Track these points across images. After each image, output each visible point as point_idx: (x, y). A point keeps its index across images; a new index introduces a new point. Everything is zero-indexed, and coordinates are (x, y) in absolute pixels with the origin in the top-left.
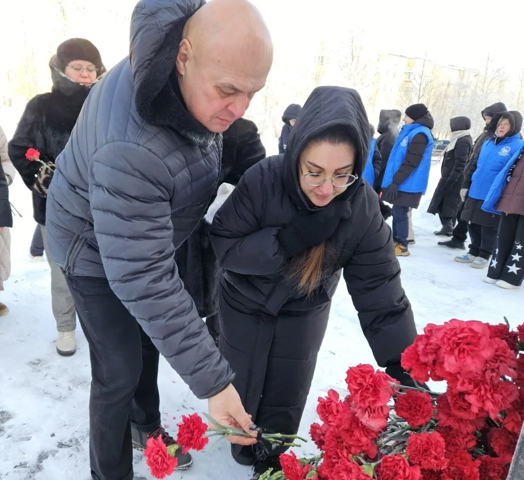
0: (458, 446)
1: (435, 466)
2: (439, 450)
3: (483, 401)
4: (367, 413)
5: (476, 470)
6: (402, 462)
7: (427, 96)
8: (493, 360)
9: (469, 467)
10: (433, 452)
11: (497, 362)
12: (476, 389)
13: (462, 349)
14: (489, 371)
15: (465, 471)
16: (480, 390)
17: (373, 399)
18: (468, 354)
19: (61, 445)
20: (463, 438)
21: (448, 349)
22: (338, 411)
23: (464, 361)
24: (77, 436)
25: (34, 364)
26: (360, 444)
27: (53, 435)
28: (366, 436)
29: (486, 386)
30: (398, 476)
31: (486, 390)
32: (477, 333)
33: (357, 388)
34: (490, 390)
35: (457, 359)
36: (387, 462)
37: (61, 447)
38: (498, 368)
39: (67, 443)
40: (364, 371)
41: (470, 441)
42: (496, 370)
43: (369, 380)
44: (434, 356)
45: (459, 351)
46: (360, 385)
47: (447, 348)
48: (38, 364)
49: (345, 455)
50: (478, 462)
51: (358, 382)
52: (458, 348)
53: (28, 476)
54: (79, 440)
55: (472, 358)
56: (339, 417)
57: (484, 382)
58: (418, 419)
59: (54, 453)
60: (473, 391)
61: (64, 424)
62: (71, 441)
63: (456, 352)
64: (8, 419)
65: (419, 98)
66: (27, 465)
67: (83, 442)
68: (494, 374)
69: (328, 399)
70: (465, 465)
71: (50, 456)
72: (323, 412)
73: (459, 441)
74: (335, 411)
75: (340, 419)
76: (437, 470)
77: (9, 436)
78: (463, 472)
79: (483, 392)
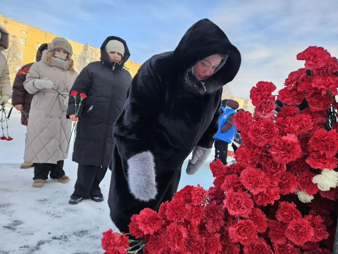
24: (66, 234)
25: (42, 201)
27: (49, 233)
37: (54, 239)
39: (59, 238)
48: (44, 201)
53: (29, 252)
54: (67, 236)
59: (49, 241)
61: (58, 228)
62: (62, 236)
64: (20, 224)
66: (29, 247)
67: (70, 237)
71: (46, 243)
77: (19, 232)
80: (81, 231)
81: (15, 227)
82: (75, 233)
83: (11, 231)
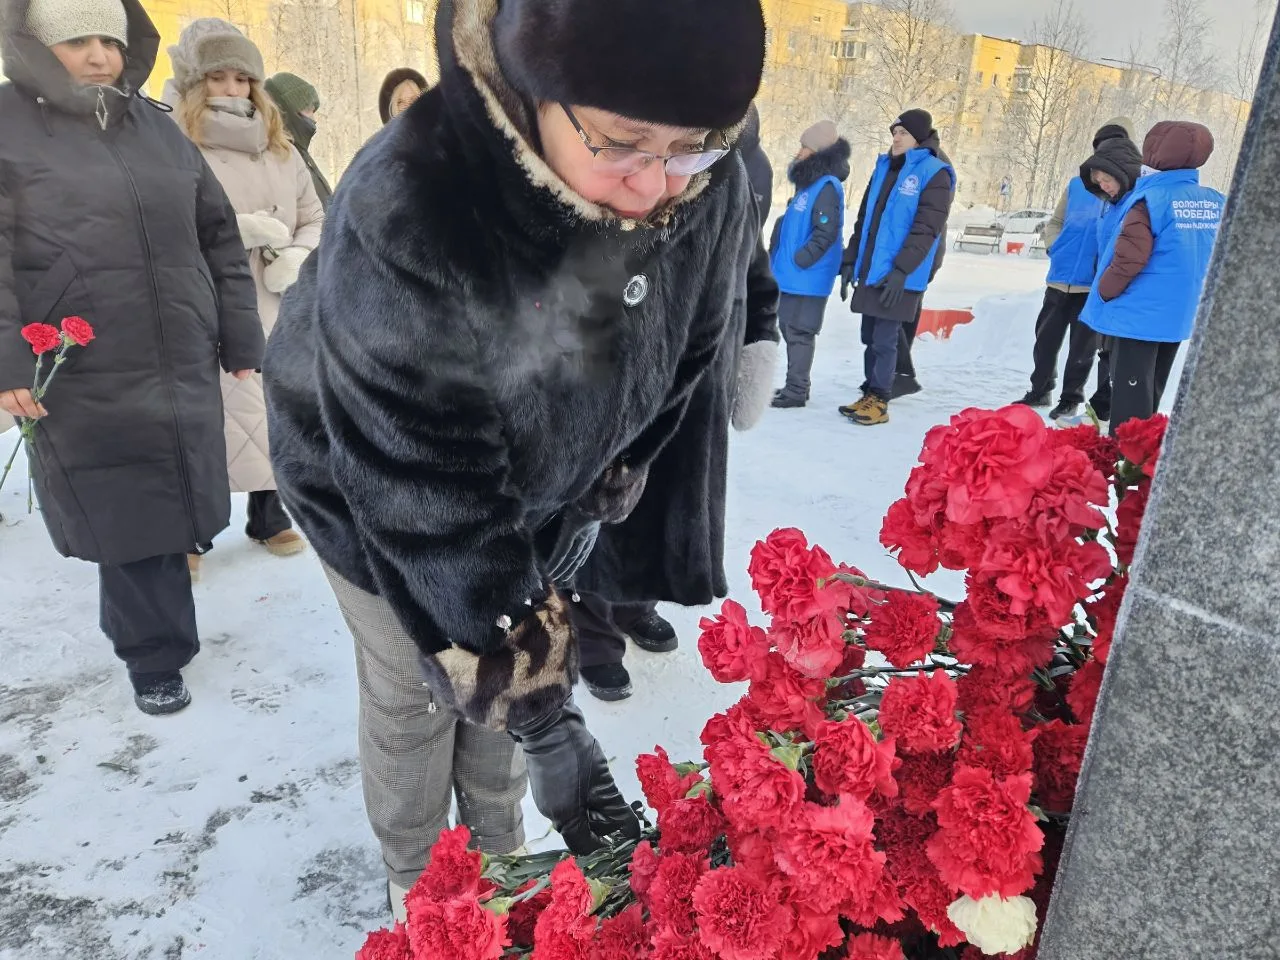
0: (994, 702)
1: (935, 741)
2: (943, 705)
3: (1034, 587)
4: (796, 639)
5: (1027, 748)
6: (856, 731)
7: (1058, 122)
8: (1051, 489)
9: (1012, 742)
10: (929, 709)
11: (1060, 493)
12: (1019, 560)
13: (980, 467)
14: (1044, 516)
15: (1003, 750)
16: (1026, 561)
17: (799, 600)
18: (995, 478)
19: (259, 797)
20: (1006, 686)
21: (953, 470)
22: (738, 643)
23: (984, 493)
24: (293, 778)
25: (216, 642)
26: (785, 711)
27: (243, 778)
28: (798, 693)
29: (1040, 551)
30: (848, 763)
31: (1039, 562)
32: (1015, 428)
33: (768, 581)
34: (1047, 561)
35: (971, 489)
36: (825, 735)
37: (259, 801)
38: (1062, 507)
39: (273, 793)
40: (783, 542)
41: (1019, 691)
42: (1059, 511)
43: (791, 560)
44: (939, 505)
45: (976, 470)
46: (775, 574)
47: (949, 466)
48: (223, 642)
49: (743, 729)
50: (1034, 733)
51: (771, 567)
52: (974, 465)
53: (183, 858)
54: (298, 786)
55: (1005, 486)
56: (740, 652)
57: (1034, 542)
58: (906, 647)
59: (241, 813)
60: (1010, 566)
61: (269, 756)
62: (281, 788)
63: (969, 476)
64: (149, 750)
65: (1042, 126)
66: (183, 838)
67: (307, 790)
68: (1055, 521)
69: (719, 618)
70: (1003, 738)
71: (233, 819)
72: (708, 650)
73: (998, 693)
74: (730, 643)
75: (742, 659)
76: (940, 751)
77: (149, 783)
78: (999, 753)
79: (1031, 567)
80: (343, 760)
81: (135, 762)
82: (322, 773)
83: (125, 778)
